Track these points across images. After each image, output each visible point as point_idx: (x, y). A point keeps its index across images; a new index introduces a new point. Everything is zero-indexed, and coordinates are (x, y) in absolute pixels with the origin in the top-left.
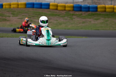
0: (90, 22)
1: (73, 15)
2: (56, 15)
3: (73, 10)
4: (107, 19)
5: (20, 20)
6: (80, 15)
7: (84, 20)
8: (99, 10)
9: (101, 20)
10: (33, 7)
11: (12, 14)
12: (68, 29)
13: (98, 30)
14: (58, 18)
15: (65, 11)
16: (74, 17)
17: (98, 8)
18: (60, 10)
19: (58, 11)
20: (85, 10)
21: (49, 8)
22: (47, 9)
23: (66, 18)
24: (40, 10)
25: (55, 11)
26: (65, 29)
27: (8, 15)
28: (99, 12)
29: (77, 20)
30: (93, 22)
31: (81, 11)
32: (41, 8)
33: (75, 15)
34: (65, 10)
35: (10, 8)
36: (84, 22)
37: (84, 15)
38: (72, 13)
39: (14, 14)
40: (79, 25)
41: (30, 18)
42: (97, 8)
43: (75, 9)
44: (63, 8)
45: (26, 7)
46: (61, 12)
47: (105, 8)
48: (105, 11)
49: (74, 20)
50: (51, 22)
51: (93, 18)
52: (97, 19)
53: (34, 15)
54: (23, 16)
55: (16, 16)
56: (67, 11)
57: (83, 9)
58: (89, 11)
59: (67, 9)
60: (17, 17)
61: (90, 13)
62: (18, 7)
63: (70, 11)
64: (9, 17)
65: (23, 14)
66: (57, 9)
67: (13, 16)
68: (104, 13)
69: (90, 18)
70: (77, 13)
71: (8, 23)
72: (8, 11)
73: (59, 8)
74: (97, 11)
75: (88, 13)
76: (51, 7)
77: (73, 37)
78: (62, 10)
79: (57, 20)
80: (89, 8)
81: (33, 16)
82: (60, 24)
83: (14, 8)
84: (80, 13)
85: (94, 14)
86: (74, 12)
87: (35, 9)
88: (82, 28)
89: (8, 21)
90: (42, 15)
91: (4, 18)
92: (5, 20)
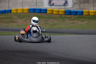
0: (78, 23)
1: (65, 18)
2: (52, 18)
3: (65, 14)
4: (90, 21)
5: (24, 21)
6: (70, 18)
7: (73, 22)
8: (84, 14)
9: (86, 22)
10: (35, 12)
11: (18, 17)
12: (61, 29)
13: (84, 29)
14: (53, 20)
15: (58, 15)
17: (84, 12)
18: (55, 14)
19: (53, 15)
20: (73, 14)
21: (46, 13)
22: (45, 13)
23: (59, 20)
24: (40, 14)
25: (51, 15)
26: (59, 28)
27: (15, 18)
28: (84, 15)
29: (67, 21)
30: (80, 23)
31: (71, 14)
32: (40, 12)
33: (66, 18)
35: (17, 12)
36: (73, 23)
37: (73, 18)
38: (64, 16)
39: (20, 17)
40: (69, 26)
42: (82, 12)
43: (66, 13)
44: (57, 13)
45: (29, 12)
46: (56, 15)
47: (89, 12)
48: (89, 15)
49: (65, 21)
50: (48, 23)
51: (80, 20)
52: (83, 21)
54: (27, 18)
55: (22, 19)
56: (60, 14)
57: (72, 13)
58: (77, 15)
59: (60, 13)
60: (22, 20)
61: (78, 16)
62: (23, 12)
63: (62, 14)
64: (16, 19)
65: (27, 17)
66: (52, 13)
67: (19, 19)
68: (88, 16)
69: (78, 20)
70: (68, 16)
71: (16, 24)
72: (15, 15)
73: (54, 13)
74: (83, 15)
75: (76, 16)
76: (48, 12)
77: (65, 34)
78: (56, 14)
79: (53, 22)
80: (77, 12)
82: (55, 25)
83: (20, 12)
84: (70, 16)
85: (80, 17)
86: (65, 15)
87: (36, 13)
88: (71, 28)
89: (15, 22)
90: (41, 18)
91: (13, 20)
92: (13, 22)
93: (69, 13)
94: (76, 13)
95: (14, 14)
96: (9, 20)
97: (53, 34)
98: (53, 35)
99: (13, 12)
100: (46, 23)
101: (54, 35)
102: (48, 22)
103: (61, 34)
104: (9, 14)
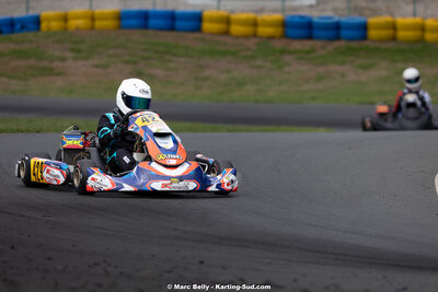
0: (343, 75)
1: (283, 52)
2: (223, 54)
3: (285, 36)
5: (100, 70)
6: (308, 52)
7: (321, 70)
8: (372, 33)
9: (382, 70)
10: (145, 27)
11: (73, 50)
12: (266, 102)
14: (231, 63)
15: (255, 40)
16: (287, 58)
17: (370, 26)
18: (237, 37)
19: (230, 41)
21: (198, 29)
22: (193, 31)
23: (259, 62)
24: (170, 38)
25: (222, 39)
27: (57, 53)
28: (374, 41)
29: (296, 68)
30: (352, 77)
31: (310, 37)
32: (172, 28)
33: (291, 53)
34: (255, 35)
35: (66, 29)
36: (320, 78)
37: (323, 52)
38: (279, 44)
39: (79, 51)
40: (303, 88)
41: (135, 63)
42: (364, 27)
43: (291, 32)
44: (248, 30)
45: (120, 27)
46: (242, 41)
47: (394, 27)
48: (394, 39)
49: (286, 69)
50: (207, 79)
51: (352, 62)
52: (367, 67)
53: (148, 54)
54: (111, 56)
55: (87, 58)
56: (261, 37)
57: (316, 33)
58: (337, 38)
59: (263, 31)
60: (91, 62)
61: (342, 43)
62: (92, 28)
63: (271, 38)
64: (63, 59)
65: (110, 52)
66: (227, 33)
67: (75, 59)
68: (389, 45)
69: (342, 63)
70: (298, 45)
71: (59, 82)
72: (59, 42)
73: (235, 29)
74: (365, 37)
75: (336, 44)
76: (207, 26)
77: (283, 128)
78: (246, 37)
79: (228, 72)
80: (337, 27)
81: (147, 59)
82: (240, 84)
83: (78, 29)
84: (308, 44)
85: (354, 50)
86: (285, 41)
87: (150, 32)
88: (314, 98)
89: (58, 74)
90: (175, 55)
91: (45, 64)
92: (49, 72)
93: (302, 29)
94: (335, 30)
95: (51, 34)
96: (32, 62)
97: (231, 127)
98: (228, 131)
99: (49, 29)
100: (197, 79)
101: (235, 131)
102: (207, 73)
103: (264, 128)
104: (29, 35)
